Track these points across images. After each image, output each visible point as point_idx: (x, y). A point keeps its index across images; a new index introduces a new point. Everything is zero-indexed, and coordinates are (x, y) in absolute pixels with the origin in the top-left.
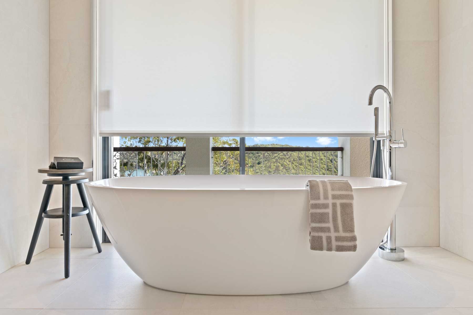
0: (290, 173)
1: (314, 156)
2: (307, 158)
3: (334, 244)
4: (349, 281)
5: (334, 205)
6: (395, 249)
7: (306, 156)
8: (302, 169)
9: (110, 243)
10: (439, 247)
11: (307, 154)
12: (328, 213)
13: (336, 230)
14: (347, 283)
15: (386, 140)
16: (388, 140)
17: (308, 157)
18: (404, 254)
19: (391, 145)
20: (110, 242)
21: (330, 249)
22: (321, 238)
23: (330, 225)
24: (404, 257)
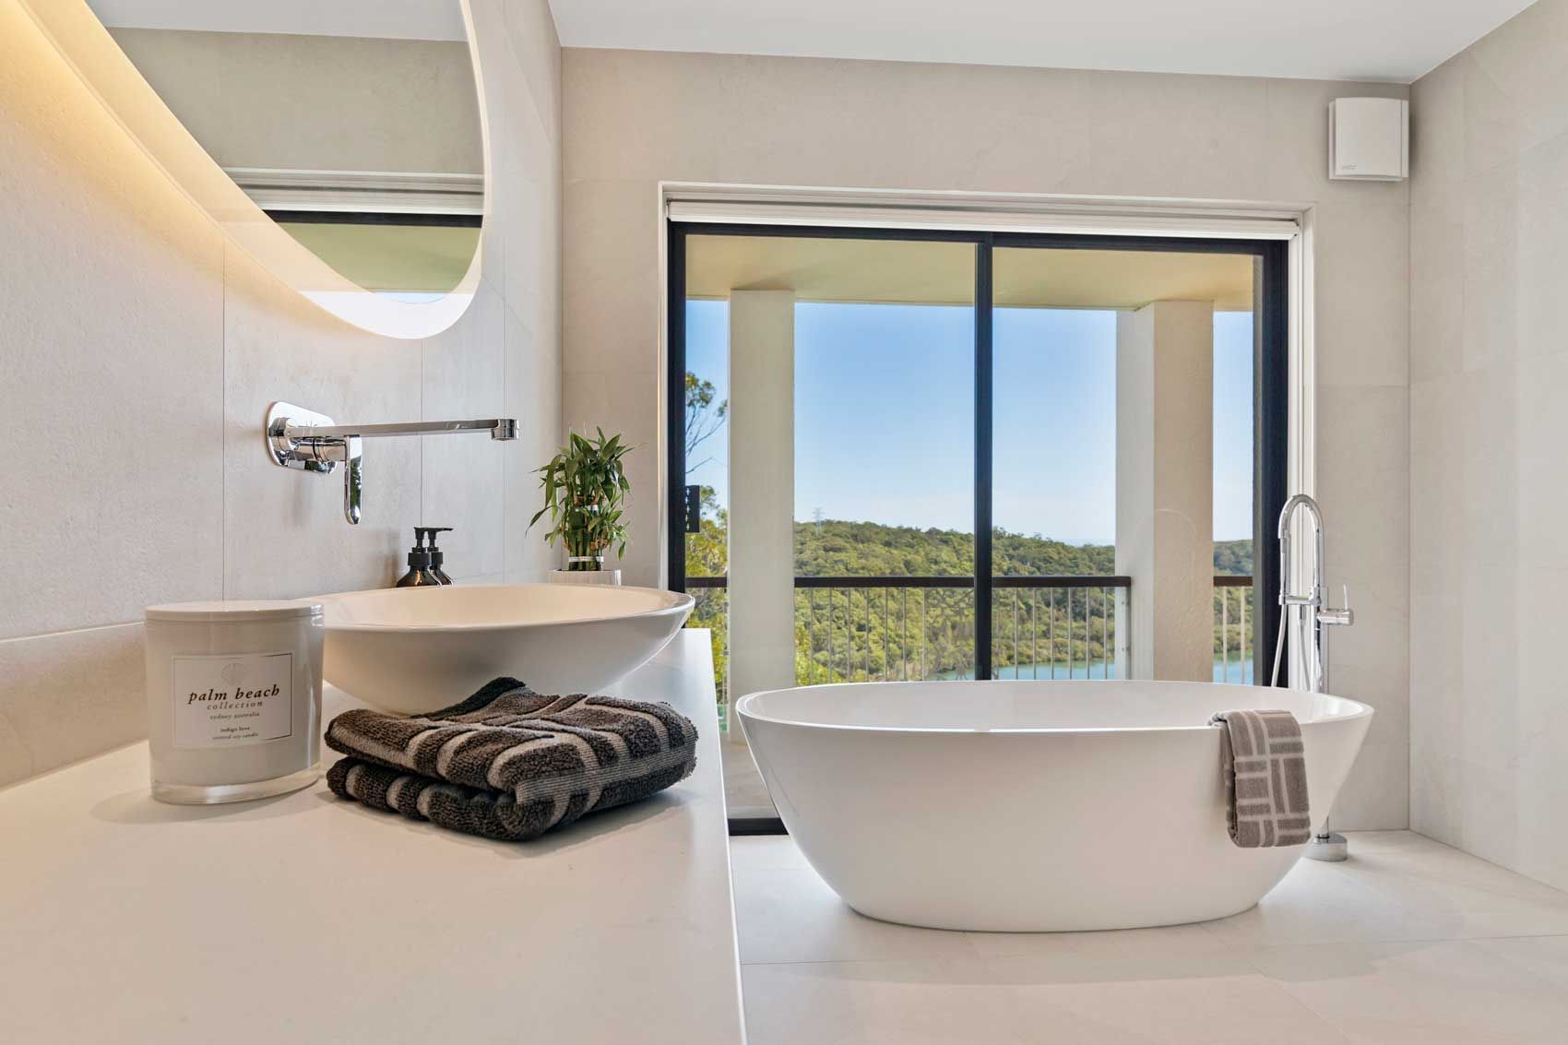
0: (882, 610)
1: (956, 559)
2: (933, 566)
3: (1278, 833)
4: (1260, 902)
5: (1275, 764)
6: (1328, 837)
7: (928, 559)
8: (920, 600)
9: (786, 836)
10: (1408, 829)
11: (933, 555)
12: (1266, 778)
13: (1280, 808)
14: (1256, 906)
15: (1308, 607)
16: (1312, 607)
17: (936, 563)
18: (1346, 847)
19: (1318, 617)
20: (787, 833)
21: (1268, 843)
22: (1256, 824)
23: (1270, 800)
24: (1346, 851)
